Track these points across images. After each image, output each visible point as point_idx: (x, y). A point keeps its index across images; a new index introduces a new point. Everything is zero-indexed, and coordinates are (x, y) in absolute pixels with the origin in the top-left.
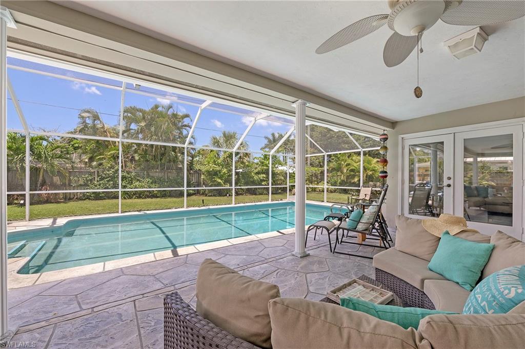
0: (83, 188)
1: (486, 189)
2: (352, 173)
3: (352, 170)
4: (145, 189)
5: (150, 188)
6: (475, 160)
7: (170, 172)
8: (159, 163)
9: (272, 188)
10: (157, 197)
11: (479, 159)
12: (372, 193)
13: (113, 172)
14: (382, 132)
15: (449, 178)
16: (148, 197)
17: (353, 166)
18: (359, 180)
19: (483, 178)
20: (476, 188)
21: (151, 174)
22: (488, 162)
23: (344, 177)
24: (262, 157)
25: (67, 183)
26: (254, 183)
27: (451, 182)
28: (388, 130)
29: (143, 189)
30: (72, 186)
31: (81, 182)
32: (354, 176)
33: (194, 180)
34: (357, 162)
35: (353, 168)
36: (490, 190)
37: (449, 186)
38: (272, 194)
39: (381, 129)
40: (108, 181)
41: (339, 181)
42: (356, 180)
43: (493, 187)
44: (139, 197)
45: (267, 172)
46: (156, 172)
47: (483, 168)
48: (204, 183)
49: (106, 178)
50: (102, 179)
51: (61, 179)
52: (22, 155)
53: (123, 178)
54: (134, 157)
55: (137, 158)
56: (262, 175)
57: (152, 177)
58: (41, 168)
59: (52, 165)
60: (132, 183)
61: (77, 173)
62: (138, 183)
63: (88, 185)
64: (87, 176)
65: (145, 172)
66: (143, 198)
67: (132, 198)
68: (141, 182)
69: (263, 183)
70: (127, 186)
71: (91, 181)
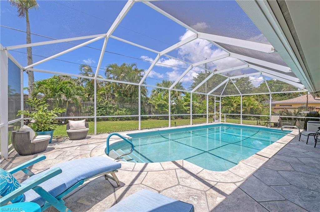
2: (239, 107)
3: (239, 105)
7: (134, 105)
8: (129, 98)
9: (192, 115)
10: (130, 120)
13: (105, 104)
21: (124, 106)
23: (233, 109)
25: (79, 111)
26: (182, 112)
31: (87, 110)
33: (147, 110)
40: (103, 110)
41: (230, 111)
44: (121, 120)
45: (189, 105)
46: (127, 104)
48: (153, 111)
49: (101, 108)
50: (99, 108)
51: (76, 108)
52: (60, 92)
53: (110, 108)
54: (114, 95)
55: (116, 96)
56: (188, 107)
57: (126, 108)
58: (67, 101)
59: (76, 99)
60: (116, 111)
61: (85, 105)
62: (119, 111)
63: (91, 112)
64: (90, 106)
65: (122, 104)
66: (124, 121)
67: (117, 120)
68: (121, 110)
69: (188, 112)
70: (114, 113)
71: (93, 109)
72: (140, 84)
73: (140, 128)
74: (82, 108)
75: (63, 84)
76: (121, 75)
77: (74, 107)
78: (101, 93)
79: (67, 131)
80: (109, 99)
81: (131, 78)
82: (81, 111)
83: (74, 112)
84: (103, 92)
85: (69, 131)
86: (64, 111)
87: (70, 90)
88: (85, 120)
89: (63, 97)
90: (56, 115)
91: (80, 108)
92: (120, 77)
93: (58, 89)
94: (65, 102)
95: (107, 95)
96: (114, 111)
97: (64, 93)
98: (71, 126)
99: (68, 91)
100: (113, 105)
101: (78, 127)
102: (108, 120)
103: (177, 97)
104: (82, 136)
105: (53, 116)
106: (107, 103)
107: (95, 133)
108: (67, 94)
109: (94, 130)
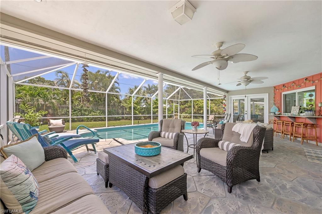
0: (64, 116)
1: (257, 116)
2: (200, 108)
3: (200, 107)
4: (98, 116)
5: (100, 115)
6: (254, 103)
11: (255, 103)
12: (214, 117)
13: (80, 107)
14: (224, 94)
15: (246, 111)
16: (100, 120)
17: (200, 105)
18: (203, 112)
19: (256, 111)
20: (254, 115)
21: (99, 108)
22: (258, 104)
23: (195, 110)
24: (155, 100)
25: (56, 113)
27: (247, 113)
28: (226, 94)
29: (97, 116)
30: (58, 114)
31: (63, 113)
32: (200, 110)
33: (120, 111)
34: (202, 103)
35: (200, 106)
36: (259, 116)
37: (246, 114)
38: (153, 119)
39: (223, 93)
42: (202, 112)
43: (260, 115)
44: (95, 121)
46: (101, 107)
47: (256, 106)
48: (126, 113)
49: (77, 111)
50: (75, 111)
51: (53, 111)
52: (38, 97)
53: (85, 110)
54: (89, 99)
55: (91, 99)
56: (157, 109)
57: (100, 110)
58: (44, 105)
59: (52, 103)
60: (91, 113)
61: (61, 108)
62: (93, 113)
63: (67, 114)
64: (66, 109)
65: (96, 107)
66: (98, 121)
67: (91, 121)
68: (95, 112)
69: (157, 113)
70: (88, 115)
71: (69, 112)
72: (107, 92)
73: (107, 126)
74: (59, 111)
75: (41, 90)
76: (95, 81)
77: (51, 110)
78: (76, 97)
79: (49, 127)
80: (84, 102)
81: (104, 84)
82: (57, 113)
83: (51, 114)
84: (79, 96)
85: (50, 127)
86: (46, 113)
87: (47, 95)
88: (62, 119)
89: (41, 101)
90: (41, 116)
91: (57, 111)
92: (94, 83)
93: (36, 94)
94: (43, 105)
95: (82, 99)
96: (89, 113)
97: (41, 97)
98: (52, 123)
99: (45, 97)
100: (88, 107)
101: (57, 124)
102: (83, 121)
103: (147, 101)
104: (60, 130)
105: (38, 116)
106: (82, 106)
107: (70, 129)
108: (44, 98)
109: (69, 128)
